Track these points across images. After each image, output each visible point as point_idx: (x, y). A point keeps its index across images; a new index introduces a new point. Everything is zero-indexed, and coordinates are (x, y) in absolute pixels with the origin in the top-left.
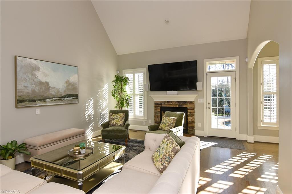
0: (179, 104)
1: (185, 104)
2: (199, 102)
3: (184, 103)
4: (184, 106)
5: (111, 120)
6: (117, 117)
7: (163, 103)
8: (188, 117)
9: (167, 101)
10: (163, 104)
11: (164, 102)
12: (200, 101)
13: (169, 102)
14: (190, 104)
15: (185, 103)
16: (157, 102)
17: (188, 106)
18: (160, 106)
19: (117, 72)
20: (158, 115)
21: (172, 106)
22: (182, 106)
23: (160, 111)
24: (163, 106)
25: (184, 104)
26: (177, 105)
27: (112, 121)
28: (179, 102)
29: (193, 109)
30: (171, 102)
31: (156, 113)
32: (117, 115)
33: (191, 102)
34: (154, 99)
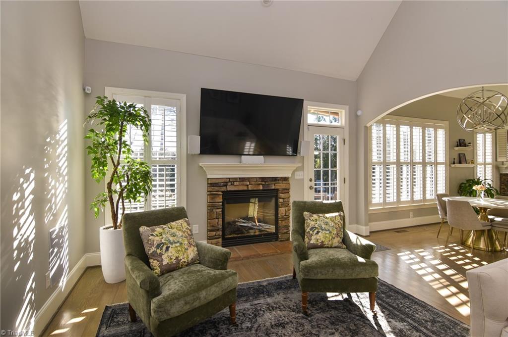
0: (264, 183)
1: (276, 182)
2: (296, 178)
3: (272, 181)
4: (273, 187)
5: (159, 251)
6: (174, 235)
7: (229, 181)
8: (280, 209)
9: (240, 178)
10: (229, 184)
11: (232, 181)
12: (299, 175)
13: (242, 179)
14: (284, 182)
15: (275, 179)
16: (217, 182)
17: (280, 186)
18: (224, 189)
19: (84, 89)
20: (218, 210)
21: (250, 189)
22: (269, 186)
23: (221, 200)
24: (230, 188)
25: (274, 183)
26: (259, 184)
27: (161, 255)
28: (263, 179)
29: (287, 191)
30: (249, 179)
31: (211, 207)
32: (173, 231)
33: (286, 177)
34: (207, 174)
